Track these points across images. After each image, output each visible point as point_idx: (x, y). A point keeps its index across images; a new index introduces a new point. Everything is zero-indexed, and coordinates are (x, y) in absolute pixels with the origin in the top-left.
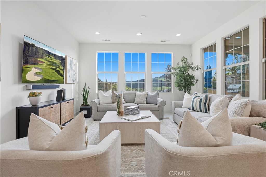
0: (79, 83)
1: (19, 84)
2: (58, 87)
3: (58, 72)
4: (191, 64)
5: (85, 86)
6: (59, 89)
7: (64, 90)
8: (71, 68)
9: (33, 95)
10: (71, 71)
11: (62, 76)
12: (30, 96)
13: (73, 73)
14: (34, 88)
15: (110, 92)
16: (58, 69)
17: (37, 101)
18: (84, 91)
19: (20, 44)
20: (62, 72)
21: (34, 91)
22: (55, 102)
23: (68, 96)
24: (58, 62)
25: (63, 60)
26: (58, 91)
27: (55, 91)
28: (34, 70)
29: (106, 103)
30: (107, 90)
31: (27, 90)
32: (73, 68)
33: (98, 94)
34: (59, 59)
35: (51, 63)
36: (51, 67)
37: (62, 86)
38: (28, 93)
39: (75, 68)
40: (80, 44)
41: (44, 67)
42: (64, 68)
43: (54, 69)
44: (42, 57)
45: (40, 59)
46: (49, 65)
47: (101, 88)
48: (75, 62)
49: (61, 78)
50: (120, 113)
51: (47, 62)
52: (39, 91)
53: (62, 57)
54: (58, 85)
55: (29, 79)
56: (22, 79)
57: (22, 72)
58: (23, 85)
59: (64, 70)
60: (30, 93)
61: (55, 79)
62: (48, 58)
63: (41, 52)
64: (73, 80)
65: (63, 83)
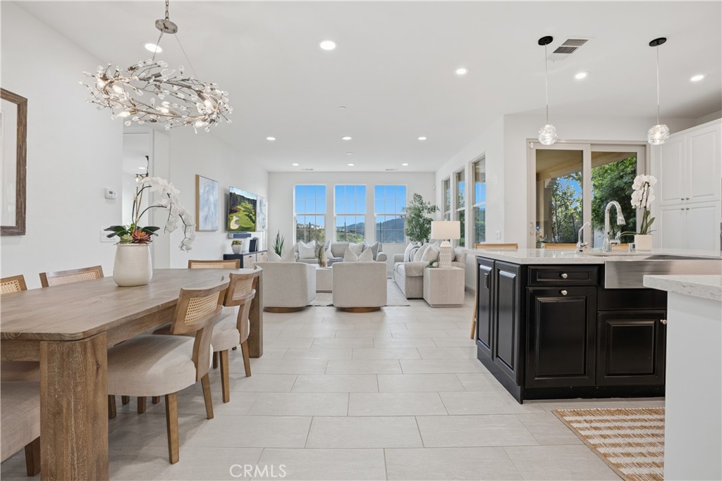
0: (269, 231)
1: (224, 232)
2: (250, 235)
3: (250, 217)
4: (427, 202)
5: (278, 235)
6: (251, 238)
7: (257, 239)
8: (261, 210)
9: (236, 243)
10: (261, 215)
11: (254, 222)
12: (233, 244)
13: (263, 216)
14: (235, 236)
15: (313, 243)
16: (251, 215)
17: (239, 249)
18: (277, 242)
19: (226, 195)
20: (253, 218)
21: (236, 240)
22: (248, 252)
23: (261, 246)
24: (250, 206)
25: (254, 202)
26: (251, 241)
27: (249, 239)
28: (235, 218)
29: (308, 257)
30: (309, 240)
31: (230, 238)
32: (263, 211)
33: (297, 246)
34: (251, 203)
35: (246, 209)
36: (246, 213)
37: (254, 235)
38: (231, 241)
39: (265, 210)
40: (270, 173)
41: (241, 214)
42: (255, 212)
43: (248, 215)
44: (240, 204)
45: (239, 207)
46: (244, 211)
47: (300, 236)
48: (265, 202)
49: (253, 224)
50: (321, 264)
51: (243, 209)
52: (239, 240)
53: (254, 200)
54: (249, 233)
55: (232, 227)
56: (227, 228)
57: (227, 221)
58: (226, 234)
59: (255, 215)
60: (233, 242)
61: (248, 226)
62: (243, 204)
63: (239, 199)
64: (263, 227)
65: (254, 231)
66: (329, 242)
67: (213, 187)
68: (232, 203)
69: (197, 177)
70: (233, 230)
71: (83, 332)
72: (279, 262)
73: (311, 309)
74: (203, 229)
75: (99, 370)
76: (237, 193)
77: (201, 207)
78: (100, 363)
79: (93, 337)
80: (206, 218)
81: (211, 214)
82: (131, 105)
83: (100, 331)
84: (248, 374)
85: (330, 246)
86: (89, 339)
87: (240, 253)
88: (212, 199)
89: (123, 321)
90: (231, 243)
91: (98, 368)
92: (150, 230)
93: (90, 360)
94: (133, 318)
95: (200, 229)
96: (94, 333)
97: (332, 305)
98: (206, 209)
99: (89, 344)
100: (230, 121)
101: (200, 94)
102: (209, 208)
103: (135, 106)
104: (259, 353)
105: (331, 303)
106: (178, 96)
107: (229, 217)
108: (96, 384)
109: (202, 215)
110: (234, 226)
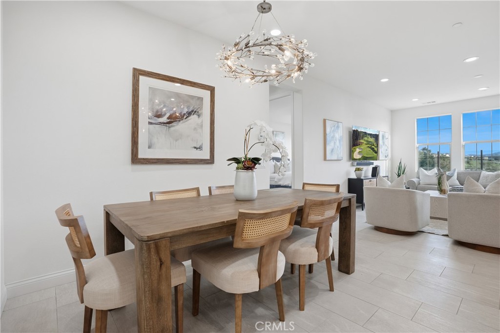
0: (392, 160)
1: (349, 161)
2: (372, 164)
3: (373, 149)
5: (400, 162)
6: (374, 166)
7: (379, 166)
8: (383, 143)
9: (358, 170)
10: (383, 147)
11: (376, 152)
12: (356, 170)
13: (386, 148)
14: (358, 164)
15: (435, 170)
16: (373, 147)
17: (361, 175)
18: (399, 169)
19: (350, 132)
20: (376, 149)
21: (358, 167)
22: (371, 177)
23: (382, 172)
24: (372, 140)
25: (376, 137)
26: (373, 168)
27: (370, 168)
28: (358, 150)
29: (429, 183)
30: (431, 168)
31: (353, 166)
32: (386, 143)
33: (418, 172)
34: (374, 137)
35: (368, 143)
36: (368, 146)
37: (376, 163)
38: (354, 168)
39: (388, 142)
40: (393, 112)
41: (364, 146)
42: (377, 145)
43: (370, 147)
44: (362, 139)
45: (361, 141)
46: (366, 144)
47: (422, 164)
48: (388, 135)
49: (375, 154)
50: (442, 191)
51: (365, 142)
52: (361, 167)
53: (376, 135)
54: (372, 161)
55: (355, 157)
56: (351, 158)
57: (351, 153)
58: (351, 162)
59: (377, 147)
60: (356, 169)
61: (370, 156)
62: (366, 138)
63: (361, 135)
64: (386, 157)
65: (377, 160)
66: (455, 170)
67: (338, 127)
68: (356, 137)
69: (325, 121)
70: (356, 159)
71: (148, 236)
72: (387, 188)
73: (422, 236)
74: (330, 159)
75: (163, 266)
76: (359, 130)
77: (327, 142)
78: (163, 261)
79: (156, 241)
80: (332, 150)
81: (337, 147)
82: (252, 73)
83: (162, 237)
84: (332, 289)
85: (456, 174)
86: (152, 242)
87: (362, 178)
88: (337, 136)
89: (185, 231)
90: (355, 170)
91: (161, 264)
92: (256, 161)
93: (154, 257)
94: (196, 230)
95: (327, 159)
96: (157, 238)
97: (447, 236)
98: (332, 144)
99: (153, 246)
100: (313, 65)
101: (280, 47)
102: (335, 143)
103: (253, 73)
104: (349, 271)
105: (446, 233)
106: (265, 54)
107: (352, 149)
108: (160, 276)
109: (329, 148)
110: (356, 155)
